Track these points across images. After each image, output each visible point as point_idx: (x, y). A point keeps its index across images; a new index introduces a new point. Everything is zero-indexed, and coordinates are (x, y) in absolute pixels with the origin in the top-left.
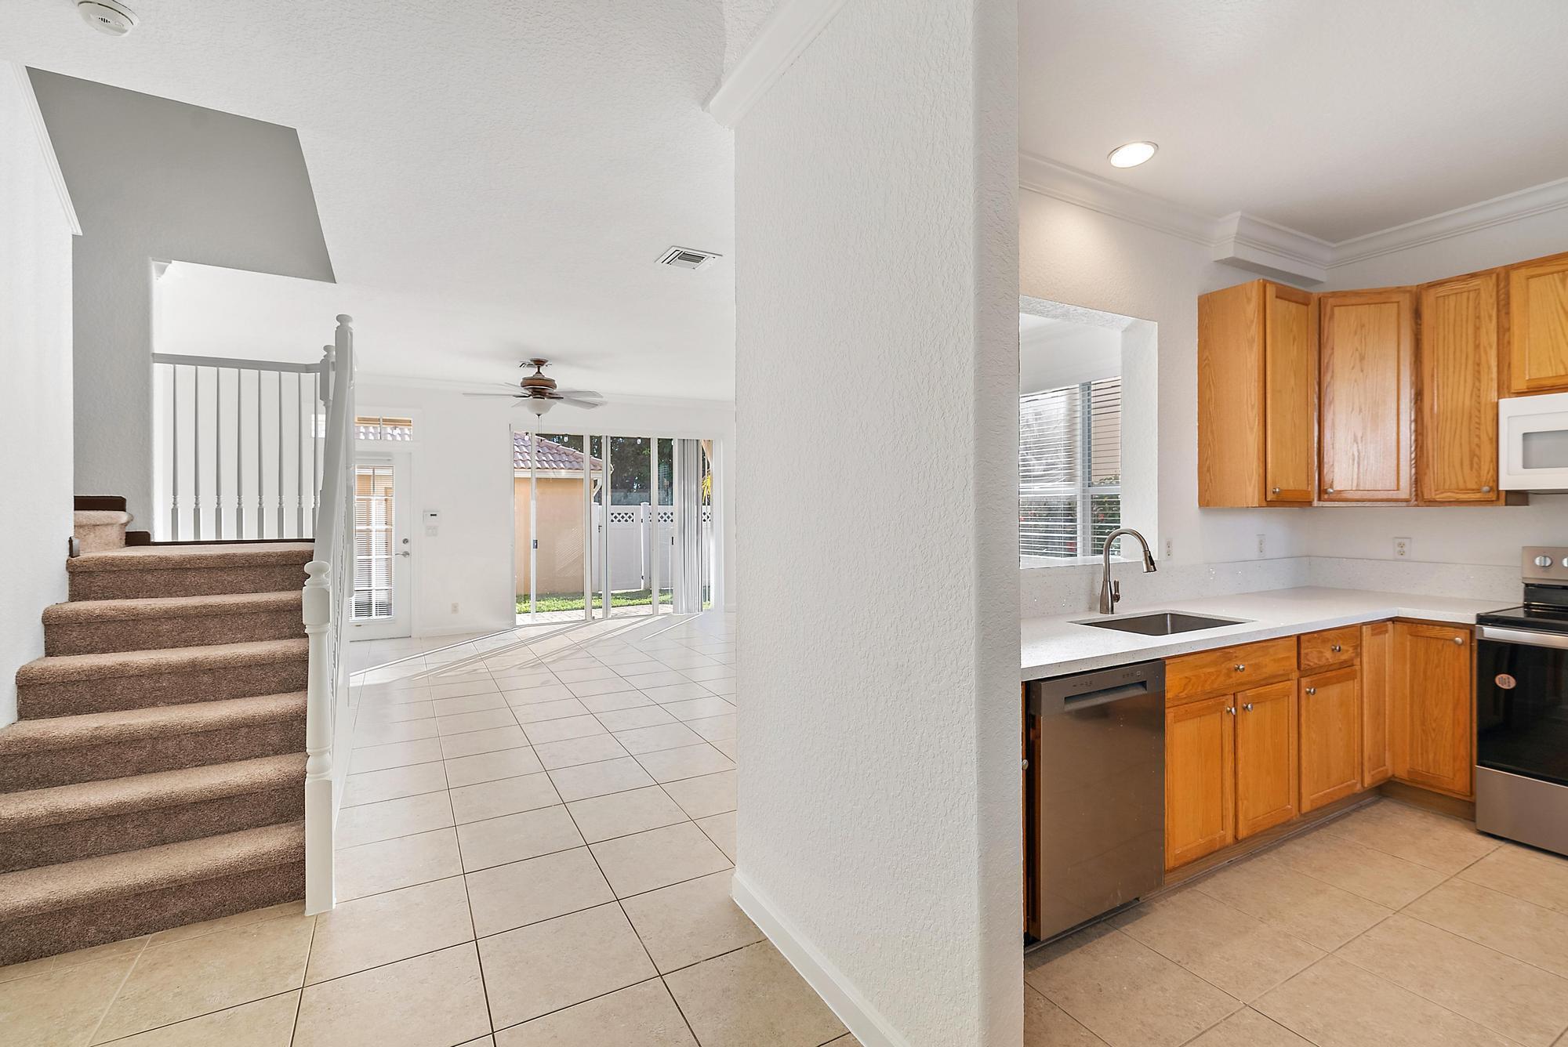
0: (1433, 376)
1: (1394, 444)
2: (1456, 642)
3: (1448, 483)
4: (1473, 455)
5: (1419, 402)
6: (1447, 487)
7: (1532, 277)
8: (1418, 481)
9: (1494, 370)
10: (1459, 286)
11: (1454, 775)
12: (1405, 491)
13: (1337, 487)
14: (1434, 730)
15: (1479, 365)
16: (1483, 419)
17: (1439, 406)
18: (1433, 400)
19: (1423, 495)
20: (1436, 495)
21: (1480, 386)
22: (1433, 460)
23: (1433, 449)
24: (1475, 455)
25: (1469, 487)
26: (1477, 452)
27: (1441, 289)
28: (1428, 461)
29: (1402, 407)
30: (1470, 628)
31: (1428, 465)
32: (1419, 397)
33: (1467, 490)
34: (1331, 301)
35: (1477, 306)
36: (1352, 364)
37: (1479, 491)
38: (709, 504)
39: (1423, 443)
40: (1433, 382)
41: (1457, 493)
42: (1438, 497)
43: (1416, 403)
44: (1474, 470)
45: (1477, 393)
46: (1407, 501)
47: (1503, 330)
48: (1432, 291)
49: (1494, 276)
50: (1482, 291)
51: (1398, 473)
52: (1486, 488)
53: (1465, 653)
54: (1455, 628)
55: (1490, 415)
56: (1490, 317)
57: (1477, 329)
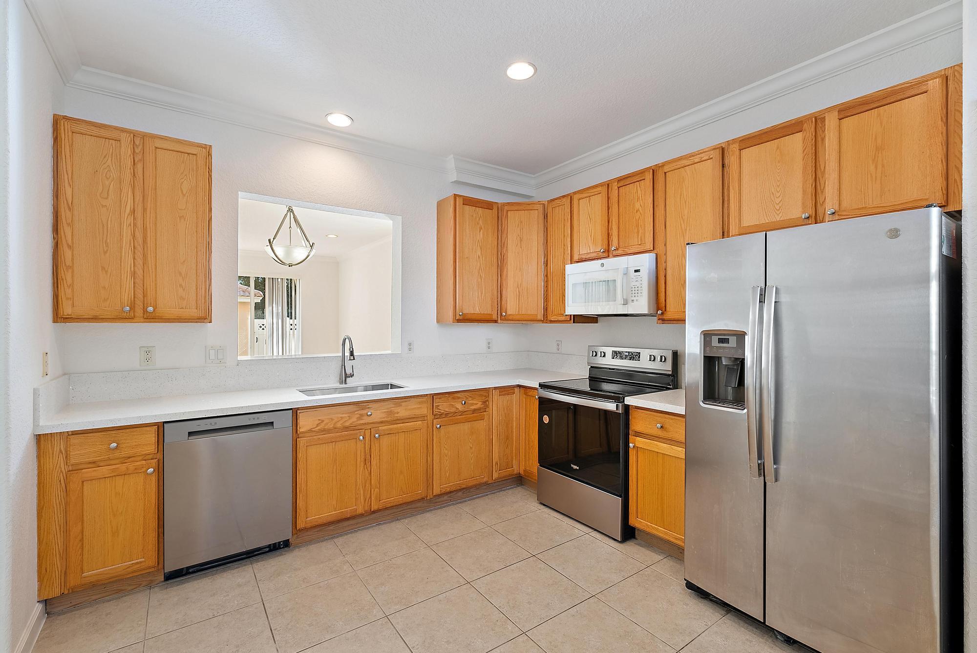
0: (551, 251)
2: (536, 399)
3: (555, 311)
6: (555, 313)
7: (581, 199)
8: (545, 308)
9: (569, 249)
10: (559, 202)
12: (539, 315)
13: (509, 312)
15: (565, 246)
17: (552, 268)
18: (551, 264)
20: (551, 317)
21: (565, 258)
22: (550, 298)
23: (551, 292)
31: (549, 301)
34: (506, 208)
35: (564, 214)
36: (516, 244)
38: (295, 319)
40: (551, 254)
41: (558, 316)
42: (552, 319)
43: (546, 266)
44: (563, 303)
45: (564, 261)
46: (539, 320)
48: (552, 204)
49: (569, 197)
50: (565, 206)
51: (537, 305)
53: (537, 404)
55: (562, 274)
56: (568, 220)
57: (564, 226)
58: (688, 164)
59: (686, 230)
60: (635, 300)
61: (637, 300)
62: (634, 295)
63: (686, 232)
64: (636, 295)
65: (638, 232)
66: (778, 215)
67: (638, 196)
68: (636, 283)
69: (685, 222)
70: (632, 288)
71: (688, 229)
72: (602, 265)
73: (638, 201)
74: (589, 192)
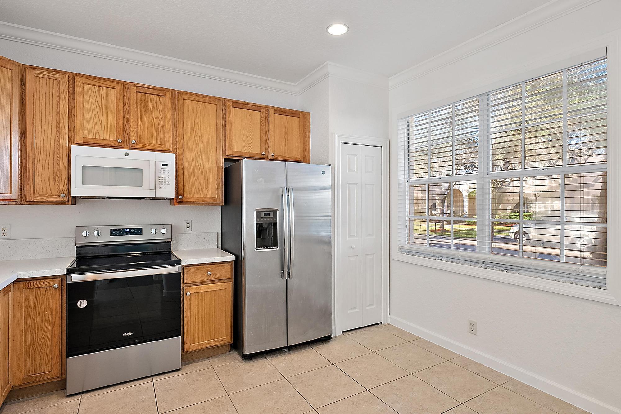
0: (33, 124)
1: (8, 163)
2: (54, 288)
3: (41, 191)
4: (55, 175)
5: (23, 138)
6: (40, 193)
7: (86, 84)
8: (22, 188)
9: (67, 128)
10: (49, 74)
11: (52, 369)
12: (15, 195)
14: (40, 345)
15: (59, 124)
16: (61, 155)
17: (36, 143)
18: (33, 138)
19: (26, 198)
20: (34, 197)
21: (60, 136)
22: (33, 175)
23: (33, 170)
24: (56, 175)
25: (53, 194)
26: (58, 174)
27: (38, 72)
28: (29, 177)
29: (13, 139)
30: (62, 278)
31: (29, 180)
32: (23, 135)
33: (52, 195)
35: (58, 89)
37: (59, 196)
39: (26, 164)
40: (33, 127)
41: (47, 197)
42: (36, 199)
43: (21, 138)
44: (56, 183)
45: (58, 139)
46: (15, 201)
47: (72, 108)
48: (33, 71)
49: (67, 76)
50: (61, 82)
51: (11, 183)
52: (63, 195)
53: (59, 293)
54: (53, 278)
55: (65, 153)
56: (65, 98)
57: (58, 103)
58: (201, 101)
59: (199, 144)
60: (162, 188)
61: (164, 187)
62: (161, 183)
63: (199, 145)
64: (164, 183)
65: (157, 135)
66: (250, 149)
67: (158, 106)
68: (163, 174)
69: (198, 138)
70: (160, 177)
71: (200, 143)
72: (127, 154)
73: (157, 110)
74: (101, 82)
